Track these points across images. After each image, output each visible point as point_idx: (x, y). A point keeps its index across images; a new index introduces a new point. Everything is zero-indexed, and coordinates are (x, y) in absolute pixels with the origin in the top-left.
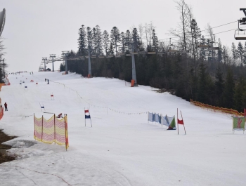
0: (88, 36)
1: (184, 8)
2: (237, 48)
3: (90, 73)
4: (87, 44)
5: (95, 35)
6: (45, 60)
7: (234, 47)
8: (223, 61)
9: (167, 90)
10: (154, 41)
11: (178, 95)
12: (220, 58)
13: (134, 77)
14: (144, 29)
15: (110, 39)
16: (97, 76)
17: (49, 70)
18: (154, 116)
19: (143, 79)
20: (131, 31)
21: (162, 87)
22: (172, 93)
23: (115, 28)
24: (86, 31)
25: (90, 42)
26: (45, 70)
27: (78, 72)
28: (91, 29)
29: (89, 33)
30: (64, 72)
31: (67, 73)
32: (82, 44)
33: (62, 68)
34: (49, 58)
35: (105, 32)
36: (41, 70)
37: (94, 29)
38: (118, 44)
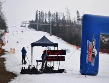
0: (39, 15)
3: (38, 29)
4: (38, 17)
5: (42, 14)
6: (23, 22)
11: (64, 40)
15: (47, 16)
16: (40, 31)
17: (24, 26)
22: (62, 39)
23: (49, 12)
24: (38, 12)
25: (40, 17)
27: (34, 29)
28: (40, 12)
29: (40, 13)
31: (30, 28)
35: (46, 13)
36: (21, 26)
37: (42, 12)
38: (50, 18)
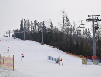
0: (24, 23)
1: (64, 14)
2: (85, 31)
3: (24, 38)
4: (24, 26)
5: (27, 23)
6: (6, 32)
7: (84, 30)
8: (79, 36)
9: (56, 47)
10: (51, 27)
11: (60, 49)
12: (78, 35)
13: (43, 41)
14: (47, 21)
15: (33, 25)
16: (27, 40)
17: (8, 36)
18: (50, 57)
19: (46, 42)
20: (42, 22)
21: (54, 45)
22: (58, 48)
23: (35, 20)
24: (24, 21)
25: (25, 26)
26: (6, 37)
27: (20, 38)
28: (26, 21)
29: (25, 22)
30: (14, 38)
31: (15, 38)
32: (22, 26)
33: (13, 36)
34: (8, 32)
35: (32, 22)
36: (4, 36)
37: (27, 20)
38: (36, 27)
